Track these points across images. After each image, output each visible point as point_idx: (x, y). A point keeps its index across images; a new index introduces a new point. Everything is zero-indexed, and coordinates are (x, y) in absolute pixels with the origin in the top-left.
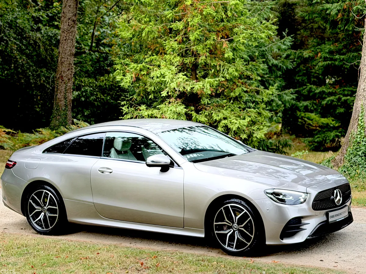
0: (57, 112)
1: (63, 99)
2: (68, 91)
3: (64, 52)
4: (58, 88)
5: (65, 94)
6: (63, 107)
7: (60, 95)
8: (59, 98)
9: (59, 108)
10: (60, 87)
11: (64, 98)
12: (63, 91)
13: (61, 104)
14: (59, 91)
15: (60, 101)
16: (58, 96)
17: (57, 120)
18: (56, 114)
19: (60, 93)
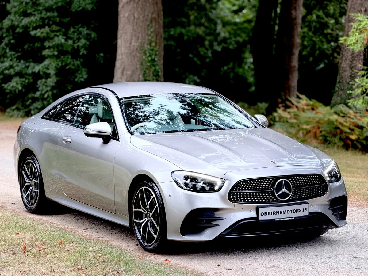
0: (340, 85)
1: (348, 69)
2: (356, 59)
3: (353, 6)
4: (343, 54)
5: (351, 62)
6: (347, 79)
7: (345, 63)
8: (343, 67)
9: (343, 81)
10: (346, 52)
11: (350, 67)
12: (349, 58)
13: (345, 75)
14: (344, 58)
15: (345, 71)
16: (342, 65)
17: (339, 96)
18: (338, 88)
19: (345, 61)
